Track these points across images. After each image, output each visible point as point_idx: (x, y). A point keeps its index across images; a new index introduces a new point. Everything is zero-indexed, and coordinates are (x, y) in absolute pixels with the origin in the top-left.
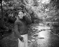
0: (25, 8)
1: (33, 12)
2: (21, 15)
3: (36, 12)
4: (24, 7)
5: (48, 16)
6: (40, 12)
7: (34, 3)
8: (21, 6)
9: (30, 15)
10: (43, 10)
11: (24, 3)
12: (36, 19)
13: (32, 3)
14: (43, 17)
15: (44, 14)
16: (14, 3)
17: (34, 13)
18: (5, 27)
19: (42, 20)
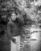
0: (18, 10)
2: (14, 17)
3: (28, 14)
5: (40, 18)
6: (32, 14)
7: (27, 5)
8: (14, 8)
9: (23, 17)
10: (36, 12)
11: (17, 5)
12: (29, 20)
13: (25, 5)
14: (36, 19)
15: (37, 16)
16: (7, 5)
17: (27, 15)
19: (34, 22)
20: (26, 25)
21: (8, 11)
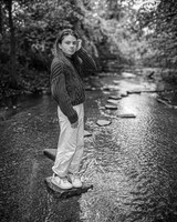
0: (82, 26)
1: (106, 38)
3: (113, 38)
4: (77, 20)
5: (149, 50)
6: (125, 36)
7: (110, 9)
8: (68, 19)
9: (97, 47)
10: (136, 32)
11: (78, 10)
12: (114, 58)
13: (102, 8)
14: (136, 53)
15: (140, 44)
17: (108, 41)
18: (21, 81)
19: (131, 63)
20: (106, 72)
21: (51, 30)
